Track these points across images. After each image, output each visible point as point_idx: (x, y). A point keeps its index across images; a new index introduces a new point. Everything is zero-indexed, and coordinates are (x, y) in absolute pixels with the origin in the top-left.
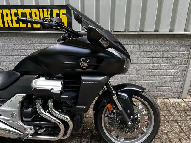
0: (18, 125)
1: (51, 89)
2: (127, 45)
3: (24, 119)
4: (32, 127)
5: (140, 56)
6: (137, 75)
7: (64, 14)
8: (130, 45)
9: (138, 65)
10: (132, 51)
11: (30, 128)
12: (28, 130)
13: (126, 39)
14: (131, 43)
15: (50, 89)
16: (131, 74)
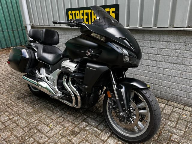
2: (170, 42)
5: (186, 57)
6: (181, 78)
7: (113, 12)
8: (174, 42)
9: (184, 66)
10: (177, 50)
12: (58, 93)
13: (171, 36)
14: (175, 40)
16: (174, 75)
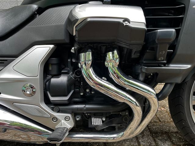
0: (40, 111)
1: (124, 21)
3: (52, 99)
4: (69, 115)
11: (65, 118)
12: (61, 121)
15: (121, 21)
